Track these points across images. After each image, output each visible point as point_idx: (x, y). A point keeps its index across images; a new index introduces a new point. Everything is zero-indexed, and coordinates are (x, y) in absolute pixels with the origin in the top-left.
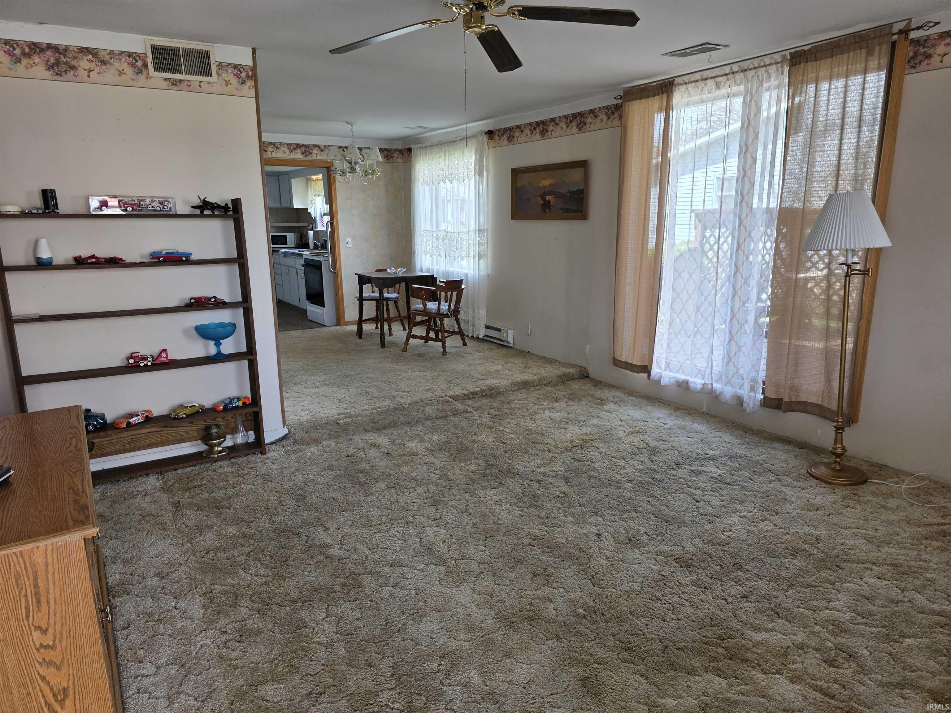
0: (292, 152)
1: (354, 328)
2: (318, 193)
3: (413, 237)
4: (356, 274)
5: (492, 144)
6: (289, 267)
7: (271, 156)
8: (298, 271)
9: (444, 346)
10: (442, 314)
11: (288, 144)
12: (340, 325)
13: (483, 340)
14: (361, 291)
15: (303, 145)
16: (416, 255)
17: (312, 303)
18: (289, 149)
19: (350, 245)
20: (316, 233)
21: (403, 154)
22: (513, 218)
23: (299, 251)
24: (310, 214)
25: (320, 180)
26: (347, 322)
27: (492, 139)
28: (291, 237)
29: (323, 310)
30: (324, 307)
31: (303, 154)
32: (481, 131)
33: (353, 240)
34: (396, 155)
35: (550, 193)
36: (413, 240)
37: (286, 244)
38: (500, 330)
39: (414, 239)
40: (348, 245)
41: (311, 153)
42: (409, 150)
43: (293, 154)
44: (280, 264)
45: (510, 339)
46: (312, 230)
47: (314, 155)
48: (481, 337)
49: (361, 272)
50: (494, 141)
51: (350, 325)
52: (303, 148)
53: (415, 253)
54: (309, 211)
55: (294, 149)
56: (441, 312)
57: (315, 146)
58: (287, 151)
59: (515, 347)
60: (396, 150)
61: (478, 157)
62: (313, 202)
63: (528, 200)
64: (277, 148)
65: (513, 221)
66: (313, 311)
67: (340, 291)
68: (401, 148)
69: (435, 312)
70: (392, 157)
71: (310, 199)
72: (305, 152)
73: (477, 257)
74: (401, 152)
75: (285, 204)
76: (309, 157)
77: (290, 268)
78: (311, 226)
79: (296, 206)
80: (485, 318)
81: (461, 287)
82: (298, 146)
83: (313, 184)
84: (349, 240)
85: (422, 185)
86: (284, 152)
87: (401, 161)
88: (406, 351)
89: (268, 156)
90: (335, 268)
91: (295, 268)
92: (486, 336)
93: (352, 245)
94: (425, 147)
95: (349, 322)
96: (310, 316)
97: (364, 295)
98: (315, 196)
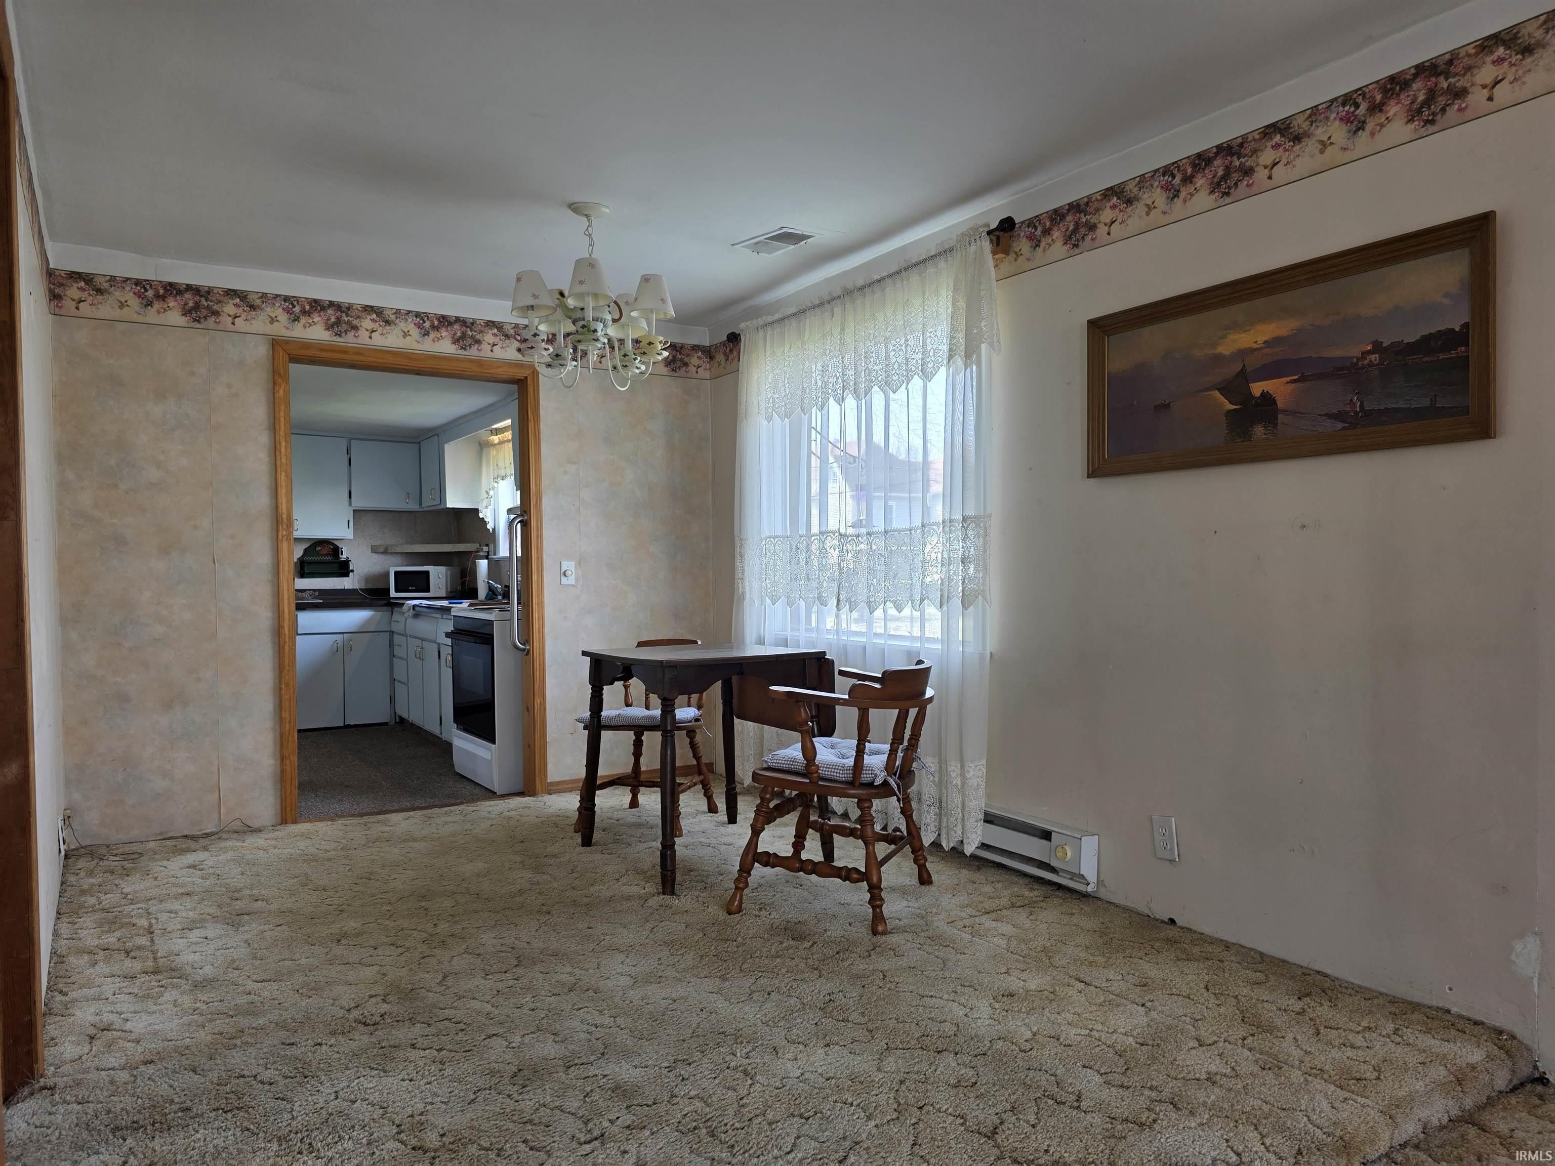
0: (427, 334)
1: (571, 802)
2: (502, 473)
3: (738, 556)
4: (584, 653)
5: (1008, 265)
6: (423, 640)
7: (367, 341)
8: (442, 649)
9: (876, 900)
10: (871, 785)
11: (418, 315)
12: (532, 793)
13: (977, 862)
14: (597, 703)
15: (458, 320)
16: (747, 602)
17: (466, 730)
18: (419, 326)
19: (571, 580)
20: (496, 566)
21: (711, 358)
22: (1093, 473)
23: (450, 603)
24: (483, 522)
25: (508, 441)
26: (552, 784)
27: (1007, 253)
28: (438, 575)
29: (490, 749)
30: (494, 742)
31: (456, 341)
32: (975, 229)
33: (579, 564)
34: (695, 361)
35: (1271, 371)
36: (738, 564)
37: (428, 590)
38: (1046, 835)
39: (742, 562)
40: (564, 580)
41: (478, 342)
42: (734, 338)
43: (428, 340)
44: (405, 635)
45: (1089, 869)
46: (487, 557)
47: (486, 347)
48: (969, 849)
49: (595, 648)
50: (1012, 256)
51: (559, 792)
52: (456, 327)
53: (742, 597)
54: (481, 515)
55: (433, 327)
56: (865, 777)
57: (490, 324)
58: (415, 332)
59: (1103, 893)
60: (695, 348)
61: (962, 304)
62: (491, 493)
63: (1164, 407)
64: (388, 322)
65: (1092, 481)
66: (468, 752)
67: (538, 701)
68: (707, 343)
69: (843, 776)
70: (686, 364)
71: (484, 488)
72: (463, 336)
73: (957, 602)
74: (708, 353)
75: (428, 502)
76: (473, 352)
77: (425, 644)
78: (485, 549)
79: (450, 504)
80: (982, 791)
81: (924, 693)
82: (444, 321)
83: (493, 452)
84: (569, 565)
85: (769, 419)
86: (406, 334)
87: (707, 375)
88: (739, 910)
89: (359, 341)
90: (527, 639)
91: (435, 642)
92: (984, 846)
93: (577, 580)
94: (783, 319)
95: (558, 783)
96: (460, 763)
97: (604, 713)
98: (496, 478)
